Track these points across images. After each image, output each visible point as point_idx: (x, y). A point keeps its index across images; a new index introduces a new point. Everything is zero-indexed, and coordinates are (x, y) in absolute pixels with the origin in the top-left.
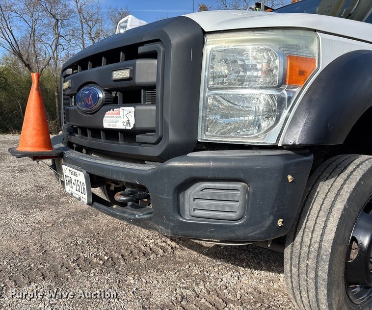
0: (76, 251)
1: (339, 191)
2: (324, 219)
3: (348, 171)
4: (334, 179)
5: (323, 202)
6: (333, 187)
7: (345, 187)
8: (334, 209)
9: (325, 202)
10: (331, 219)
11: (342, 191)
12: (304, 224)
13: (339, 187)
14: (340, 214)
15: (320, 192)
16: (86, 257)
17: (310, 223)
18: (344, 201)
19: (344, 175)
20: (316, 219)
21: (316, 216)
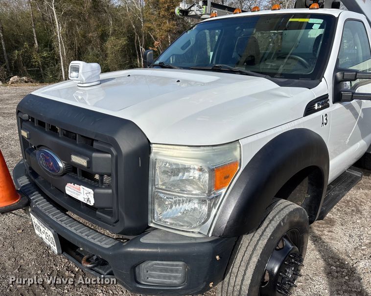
0: (49, 263)
1: (255, 246)
2: (244, 268)
3: (263, 228)
4: (253, 233)
5: (244, 254)
6: (252, 242)
7: (260, 242)
8: (251, 261)
9: (246, 254)
10: (249, 269)
11: (257, 247)
12: (231, 269)
13: (256, 243)
14: (255, 266)
15: (243, 245)
16: (58, 269)
17: (235, 270)
18: (258, 255)
19: (260, 231)
20: (239, 268)
21: (239, 265)
